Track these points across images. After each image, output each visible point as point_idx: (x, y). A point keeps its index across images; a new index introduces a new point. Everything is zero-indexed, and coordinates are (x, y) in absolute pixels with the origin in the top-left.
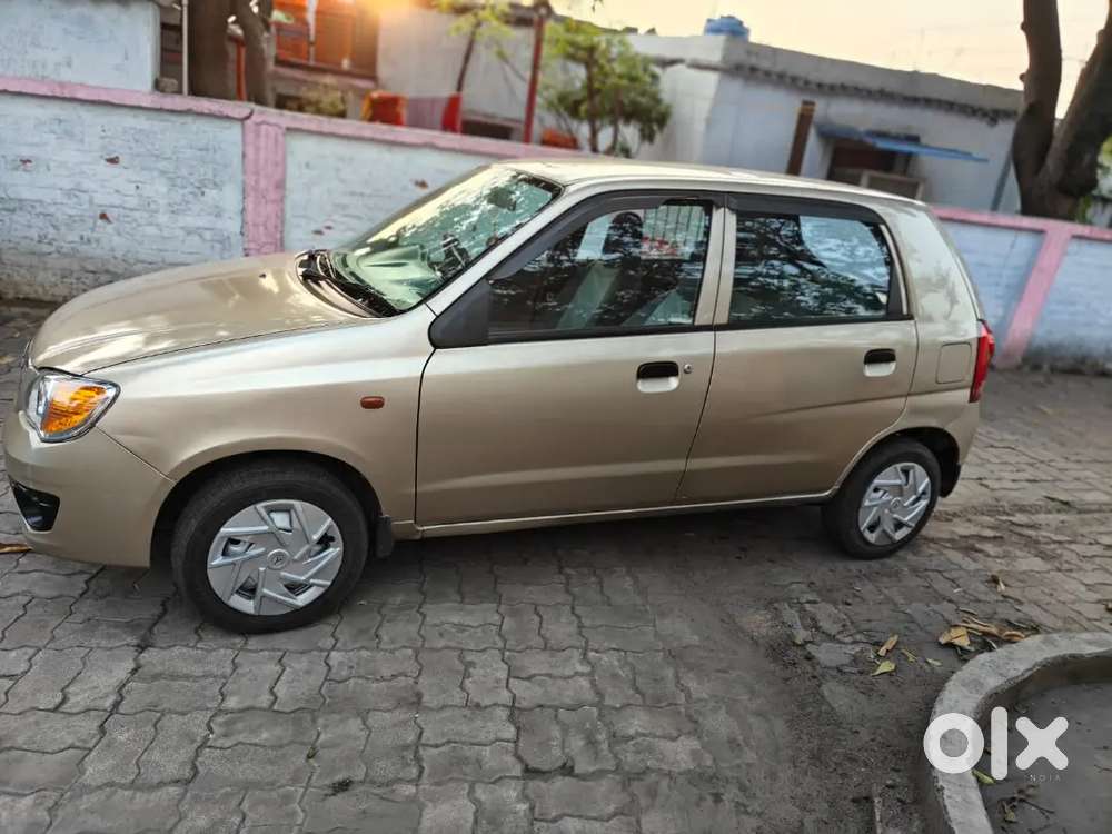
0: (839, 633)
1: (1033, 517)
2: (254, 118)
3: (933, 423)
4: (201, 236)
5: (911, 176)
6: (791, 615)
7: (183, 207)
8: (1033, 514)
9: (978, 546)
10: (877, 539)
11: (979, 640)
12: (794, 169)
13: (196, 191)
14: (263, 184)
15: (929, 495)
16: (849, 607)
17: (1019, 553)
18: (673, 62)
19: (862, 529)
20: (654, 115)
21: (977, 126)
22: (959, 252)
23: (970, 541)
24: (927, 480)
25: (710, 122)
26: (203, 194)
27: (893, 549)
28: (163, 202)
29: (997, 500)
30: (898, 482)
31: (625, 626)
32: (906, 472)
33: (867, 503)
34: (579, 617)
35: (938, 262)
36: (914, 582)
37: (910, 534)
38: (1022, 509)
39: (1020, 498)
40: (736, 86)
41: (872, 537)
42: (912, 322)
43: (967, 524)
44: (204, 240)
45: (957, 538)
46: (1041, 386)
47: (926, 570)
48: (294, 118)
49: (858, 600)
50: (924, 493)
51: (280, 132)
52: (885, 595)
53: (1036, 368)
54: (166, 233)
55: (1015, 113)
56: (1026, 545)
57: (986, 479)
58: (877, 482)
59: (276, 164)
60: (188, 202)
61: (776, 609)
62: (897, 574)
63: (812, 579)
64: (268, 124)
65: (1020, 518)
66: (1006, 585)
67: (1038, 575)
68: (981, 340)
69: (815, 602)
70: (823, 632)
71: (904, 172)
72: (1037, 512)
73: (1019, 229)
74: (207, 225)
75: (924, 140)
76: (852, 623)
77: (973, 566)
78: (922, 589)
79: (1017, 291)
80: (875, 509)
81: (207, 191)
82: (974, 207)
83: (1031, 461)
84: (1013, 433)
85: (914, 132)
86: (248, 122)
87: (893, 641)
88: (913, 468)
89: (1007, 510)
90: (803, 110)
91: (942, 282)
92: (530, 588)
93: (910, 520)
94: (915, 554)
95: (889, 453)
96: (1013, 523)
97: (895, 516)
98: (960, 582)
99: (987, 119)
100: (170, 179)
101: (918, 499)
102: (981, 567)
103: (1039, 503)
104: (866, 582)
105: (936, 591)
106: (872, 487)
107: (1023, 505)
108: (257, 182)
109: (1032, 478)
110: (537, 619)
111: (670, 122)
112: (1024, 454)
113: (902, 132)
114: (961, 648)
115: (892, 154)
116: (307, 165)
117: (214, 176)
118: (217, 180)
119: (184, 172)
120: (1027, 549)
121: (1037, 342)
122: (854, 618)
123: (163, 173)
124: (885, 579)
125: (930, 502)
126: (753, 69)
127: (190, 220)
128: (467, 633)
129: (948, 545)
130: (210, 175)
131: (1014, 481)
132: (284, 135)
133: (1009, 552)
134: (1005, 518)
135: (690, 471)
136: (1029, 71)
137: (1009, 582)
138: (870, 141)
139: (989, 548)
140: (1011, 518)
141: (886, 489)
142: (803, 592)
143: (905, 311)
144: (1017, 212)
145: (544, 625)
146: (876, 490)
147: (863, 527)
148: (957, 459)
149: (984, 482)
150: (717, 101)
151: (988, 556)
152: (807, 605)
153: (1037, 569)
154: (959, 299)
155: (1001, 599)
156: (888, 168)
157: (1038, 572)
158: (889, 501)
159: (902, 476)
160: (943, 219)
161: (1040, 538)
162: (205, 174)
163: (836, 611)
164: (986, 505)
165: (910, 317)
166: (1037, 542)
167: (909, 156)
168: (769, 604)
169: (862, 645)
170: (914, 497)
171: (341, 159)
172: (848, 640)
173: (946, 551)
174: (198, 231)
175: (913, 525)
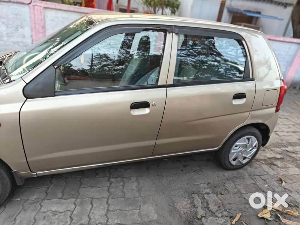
0: (217, 211)
1: (294, 148)
2: (32, 3)
3: (260, 121)
4: (18, 44)
5: (257, 25)
6: (198, 201)
7: (12, 35)
8: (294, 147)
9: (275, 163)
10: (236, 164)
11: (274, 214)
12: (219, 20)
13: (15, 29)
14: (37, 27)
15: (257, 147)
16: (222, 196)
17: (290, 166)
19: (230, 161)
20: (175, 5)
21: (280, 9)
22: (274, 51)
23: (272, 160)
24: (257, 142)
26: (18, 30)
27: (242, 166)
28: (4, 33)
29: (282, 140)
30: (245, 143)
31: (127, 209)
32: (248, 139)
33: (233, 151)
34: (109, 205)
35: (265, 55)
36: (249, 182)
37: (249, 160)
38: (291, 144)
39: (289, 140)
41: (234, 163)
42: (254, 81)
43: (271, 152)
44: (20, 46)
45: (267, 159)
46: (296, 94)
47: (255, 175)
48: (46, 4)
49: (226, 192)
50: (255, 146)
51: (42, 9)
52: (238, 189)
53: (295, 88)
54: (7, 43)
55: (293, 4)
56: (292, 162)
57: (278, 131)
58: (237, 143)
59: (41, 20)
60: (13, 33)
61: (193, 198)
62: (243, 177)
63: (210, 181)
64: (37, 6)
65: (290, 149)
66: (285, 182)
67: (297, 176)
68: (281, 88)
69: (209, 194)
70: (210, 211)
71: (255, 24)
72: (296, 146)
73: (293, 43)
74: (21, 41)
76: (223, 205)
77: (272, 173)
78: (252, 185)
79: (290, 63)
80: (236, 153)
81: (19, 29)
82: (277, 36)
83: (294, 124)
84: (287, 113)
85: (259, 11)
86: (30, 5)
87: (238, 216)
88: (251, 138)
89: (285, 145)
91: (266, 63)
92: (93, 189)
93: (249, 156)
94: (251, 167)
95: (242, 133)
96: (287, 151)
97: (244, 155)
98: (267, 181)
99: (283, 6)
100: (6, 25)
101: (253, 148)
102: (276, 173)
103: (297, 141)
104: (231, 181)
105: (258, 186)
106: (235, 145)
107: (291, 143)
108: (35, 26)
109: (294, 131)
110: (90, 206)
111: (180, 7)
112: (291, 121)
113: (255, 10)
114: (267, 219)
115: (252, 18)
116: (53, 20)
117: (21, 24)
118: (22, 25)
119: (11, 23)
120: (292, 163)
121: (296, 80)
122: (224, 202)
123: (3, 23)
124: (238, 181)
125: (257, 149)
127: (15, 39)
128: (57, 216)
129: (263, 162)
130: (20, 24)
131: (288, 132)
132: (43, 9)
133: (286, 165)
134: (284, 149)
135: (158, 145)
137: (287, 181)
138: (244, 13)
139: (279, 163)
140: (287, 149)
141: (240, 146)
142: (205, 188)
143: (251, 77)
144: (291, 37)
145: (92, 211)
146: (236, 146)
147: (231, 160)
148: (269, 134)
149: (277, 133)
151: (278, 167)
152: (205, 195)
153: (296, 174)
154: (272, 68)
155: (283, 190)
156: (250, 22)
157: (297, 175)
158: (241, 150)
159: (247, 141)
160: (269, 39)
161: (298, 158)
162: (18, 23)
163: (217, 199)
164: (278, 143)
165: (253, 80)
166: (296, 160)
167: (257, 18)
168: (191, 194)
169: (226, 218)
170: (251, 148)
171: (64, 18)
172: (220, 215)
173: (263, 166)
174: (17, 43)
175: (251, 158)
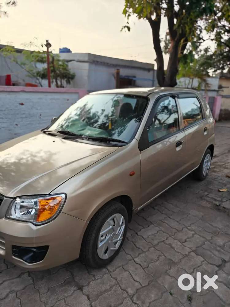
18: (71, 61)
25: (89, 77)
40: (93, 67)
75: (137, 77)
90: (117, 71)
126: (98, 62)
136: (156, 59)
150: (90, 70)
